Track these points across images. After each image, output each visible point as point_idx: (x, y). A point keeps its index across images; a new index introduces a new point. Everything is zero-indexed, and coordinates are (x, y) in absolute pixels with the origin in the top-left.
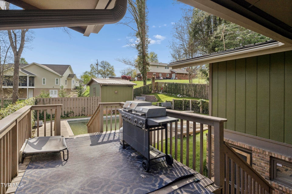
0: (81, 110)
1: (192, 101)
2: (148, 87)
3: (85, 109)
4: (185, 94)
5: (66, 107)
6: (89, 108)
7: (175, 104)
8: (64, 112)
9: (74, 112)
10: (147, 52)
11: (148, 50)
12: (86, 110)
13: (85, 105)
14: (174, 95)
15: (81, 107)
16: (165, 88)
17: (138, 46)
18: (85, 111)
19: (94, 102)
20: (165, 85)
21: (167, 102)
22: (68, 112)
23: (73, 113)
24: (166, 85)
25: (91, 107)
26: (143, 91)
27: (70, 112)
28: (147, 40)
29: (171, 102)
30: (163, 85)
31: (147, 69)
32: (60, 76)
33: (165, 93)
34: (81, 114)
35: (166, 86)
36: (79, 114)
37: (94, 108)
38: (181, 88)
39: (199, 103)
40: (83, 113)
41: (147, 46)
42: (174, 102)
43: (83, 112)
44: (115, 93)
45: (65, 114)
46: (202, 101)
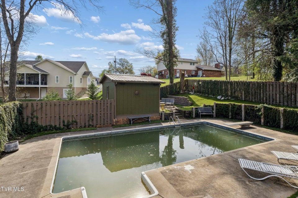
0: (87, 120)
1: (245, 106)
2: (176, 87)
3: (93, 116)
4: (230, 96)
5: (66, 115)
6: (99, 115)
7: (218, 110)
8: (64, 122)
9: (78, 121)
10: (175, 41)
11: (175, 39)
12: (94, 118)
13: (93, 111)
14: (212, 96)
15: (87, 114)
16: (198, 87)
17: (163, 34)
18: (93, 120)
19: (105, 107)
20: (198, 83)
21: (205, 106)
22: (68, 122)
23: (76, 124)
24: (200, 83)
25: (102, 114)
26: (170, 91)
27: (72, 121)
28: (174, 27)
29: (211, 106)
30: (195, 84)
31: (174, 63)
32: (75, 73)
33: (199, 94)
34: (87, 124)
35: (200, 85)
36: (85, 124)
37: (106, 115)
38: (223, 88)
39: (259, 110)
40: (91, 123)
41: (174, 34)
42: (216, 106)
43: (91, 121)
44: (136, 94)
45: (64, 125)
46: (265, 107)
